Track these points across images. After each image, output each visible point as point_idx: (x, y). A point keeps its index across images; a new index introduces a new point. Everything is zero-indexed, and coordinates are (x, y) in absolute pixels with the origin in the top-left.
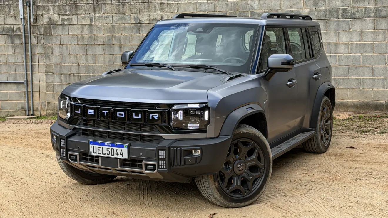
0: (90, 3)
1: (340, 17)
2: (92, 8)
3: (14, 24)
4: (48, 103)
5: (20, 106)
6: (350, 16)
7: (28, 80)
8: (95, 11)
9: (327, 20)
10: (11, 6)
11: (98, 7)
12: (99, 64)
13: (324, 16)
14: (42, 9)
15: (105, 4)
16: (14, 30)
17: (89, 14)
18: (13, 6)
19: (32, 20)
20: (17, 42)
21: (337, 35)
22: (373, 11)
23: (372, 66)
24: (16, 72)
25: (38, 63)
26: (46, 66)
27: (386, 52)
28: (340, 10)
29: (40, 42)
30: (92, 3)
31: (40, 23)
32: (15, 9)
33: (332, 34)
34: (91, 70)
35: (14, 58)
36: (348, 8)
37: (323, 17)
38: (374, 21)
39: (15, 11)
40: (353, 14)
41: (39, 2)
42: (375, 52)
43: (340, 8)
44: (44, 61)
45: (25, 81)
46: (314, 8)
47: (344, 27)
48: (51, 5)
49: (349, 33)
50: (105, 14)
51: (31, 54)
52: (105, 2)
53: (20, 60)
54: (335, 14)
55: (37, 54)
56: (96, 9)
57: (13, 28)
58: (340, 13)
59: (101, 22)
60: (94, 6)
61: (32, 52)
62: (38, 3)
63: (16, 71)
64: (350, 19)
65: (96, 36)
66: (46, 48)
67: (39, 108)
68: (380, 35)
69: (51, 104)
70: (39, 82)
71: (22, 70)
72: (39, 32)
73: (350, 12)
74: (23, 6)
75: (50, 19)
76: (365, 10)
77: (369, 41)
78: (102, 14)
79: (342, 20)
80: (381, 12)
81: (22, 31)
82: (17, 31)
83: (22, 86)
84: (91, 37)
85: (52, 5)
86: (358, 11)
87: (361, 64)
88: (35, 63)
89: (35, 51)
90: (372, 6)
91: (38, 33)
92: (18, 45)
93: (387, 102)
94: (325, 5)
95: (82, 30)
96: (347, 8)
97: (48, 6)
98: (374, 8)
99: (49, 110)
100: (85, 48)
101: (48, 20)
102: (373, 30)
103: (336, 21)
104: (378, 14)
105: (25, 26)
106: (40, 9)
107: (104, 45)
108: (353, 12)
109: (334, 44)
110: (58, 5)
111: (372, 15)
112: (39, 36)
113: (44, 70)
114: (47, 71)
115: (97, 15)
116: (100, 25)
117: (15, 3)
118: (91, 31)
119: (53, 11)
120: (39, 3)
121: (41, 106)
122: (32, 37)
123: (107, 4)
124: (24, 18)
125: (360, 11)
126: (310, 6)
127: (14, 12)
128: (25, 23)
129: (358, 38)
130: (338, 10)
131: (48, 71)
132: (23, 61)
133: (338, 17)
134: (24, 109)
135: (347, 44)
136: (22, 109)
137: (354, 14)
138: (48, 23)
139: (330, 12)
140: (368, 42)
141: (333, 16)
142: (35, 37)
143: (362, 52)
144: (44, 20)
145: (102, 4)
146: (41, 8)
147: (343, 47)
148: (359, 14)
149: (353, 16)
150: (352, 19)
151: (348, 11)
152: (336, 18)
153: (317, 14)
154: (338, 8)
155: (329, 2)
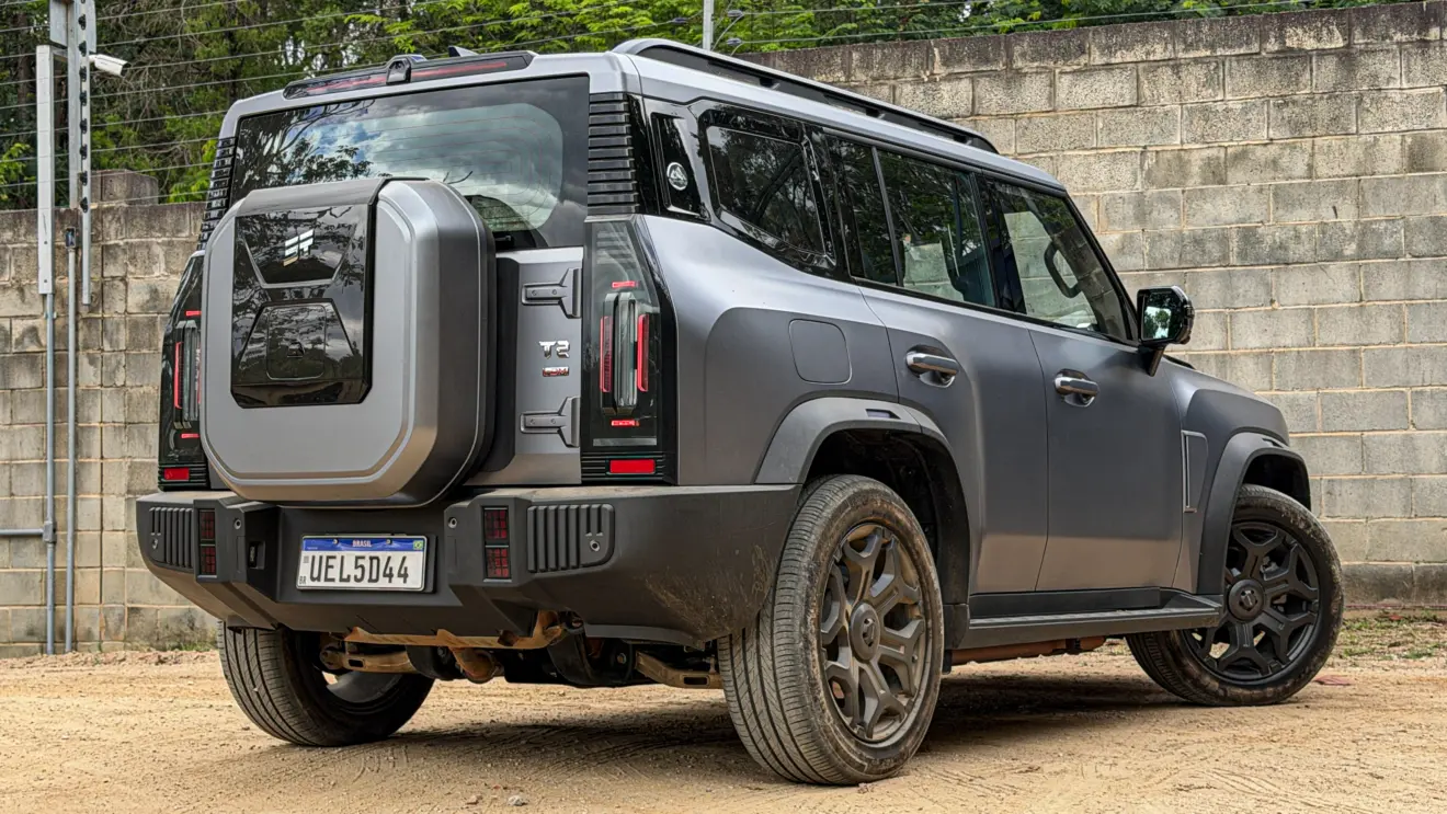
1: (1233, 260)
3: (17, 317)
4: (131, 610)
5: (22, 626)
6: (1269, 256)
7: (59, 524)
9: (1184, 272)
10: (6, 250)
13: (1176, 256)
14: (123, 258)
16: (14, 338)
18: (14, 249)
19: (85, 299)
20: (23, 380)
21: (1226, 322)
22: (1353, 237)
23: (1359, 434)
24: (12, 495)
25: (102, 458)
26: (130, 467)
27: (1408, 382)
28: (1233, 233)
29: (111, 379)
31: (116, 307)
32: (23, 258)
33: (1207, 322)
35: (7, 441)
36: (1259, 227)
37: (1172, 258)
38: (1356, 272)
39: (19, 266)
40: (1280, 247)
41: (112, 233)
42: (1368, 381)
43: (1233, 226)
44: (125, 448)
45: (46, 528)
46: (1137, 230)
47: (1251, 294)
48: (158, 243)
49: (1269, 314)
51: (76, 426)
53: (28, 447)
54: (1214, 249)
55: (98, 424)
57: (11, 328)
58: (1234, 245)
61: (80, 420)
62: (108, 235)
63: (14, 491)
64: (1270, 264)
66: (135, 400)
67: (96, 631)
68: (1383, 319)
69: (142, 612)
70: (102, 529)
71: (36, 486)
72: (111, 343)
73: (1269, 240)
74: (55, 247)
75: (154, 292)
76: (1324, 232)
77: (1343, 344)
79: (1239, 268)
80: (1380, 236)
81: (43, 342)
82: (26, 340)
83: (33, 545)
85: (163, 244)
86: (1299, 237)
87: (1319, 426)
88: (87, 460)
89: (91, 413)
90: (1347, 217)
91: (107, 347)
92: (25, 391)
93: (1422, 564)
94: (1175, 216)
96: (1256, 227)
97: (148, 246)
98: (1356, 224)
99: (137, 638)
101: (147, 297)
102: (1356, 305)
103: (1220, 275)
104: (1370, 248)
105: (57, 322)
106: (115, 258)
108: (1278, 240)
109: (1217, 356)
110: (187, 242)
111: (1350, 249)
112: (110, 358)
113: (124, 481)
114: (133, 488)
117: (23, 238)
119: (167, 263)
120: (113, 237)
121: (106, 622)
122: (84, 360)
124: (56, 292)
125: (1303, 237)
126: (1121, 223)
127: (17, 272)
128: (57, 310)
129: (1303, 332)
130: (1223, 235)
131: (138, 488)
132: (41, 454)
133: (1225, 257)
134: (36, 639)
135: (1265, 357)
136: (30, 638)
137: (1283, 247)
138: (144, 308)
139: (1198, 241)
140: (1340, 348)
141: (1209, 256)
142: (92, 362)
143: (1321, 381)
144: (129, 299)
146: (120, 253)
147: (1250, 364)
148: (1300, 247)
149: (1281, 253)
150: (1277, 264)
151: (1262, 235)
152: (1218, 264)
153: (1150, 251)
154: (1223, 229)
155: (1191, 208)
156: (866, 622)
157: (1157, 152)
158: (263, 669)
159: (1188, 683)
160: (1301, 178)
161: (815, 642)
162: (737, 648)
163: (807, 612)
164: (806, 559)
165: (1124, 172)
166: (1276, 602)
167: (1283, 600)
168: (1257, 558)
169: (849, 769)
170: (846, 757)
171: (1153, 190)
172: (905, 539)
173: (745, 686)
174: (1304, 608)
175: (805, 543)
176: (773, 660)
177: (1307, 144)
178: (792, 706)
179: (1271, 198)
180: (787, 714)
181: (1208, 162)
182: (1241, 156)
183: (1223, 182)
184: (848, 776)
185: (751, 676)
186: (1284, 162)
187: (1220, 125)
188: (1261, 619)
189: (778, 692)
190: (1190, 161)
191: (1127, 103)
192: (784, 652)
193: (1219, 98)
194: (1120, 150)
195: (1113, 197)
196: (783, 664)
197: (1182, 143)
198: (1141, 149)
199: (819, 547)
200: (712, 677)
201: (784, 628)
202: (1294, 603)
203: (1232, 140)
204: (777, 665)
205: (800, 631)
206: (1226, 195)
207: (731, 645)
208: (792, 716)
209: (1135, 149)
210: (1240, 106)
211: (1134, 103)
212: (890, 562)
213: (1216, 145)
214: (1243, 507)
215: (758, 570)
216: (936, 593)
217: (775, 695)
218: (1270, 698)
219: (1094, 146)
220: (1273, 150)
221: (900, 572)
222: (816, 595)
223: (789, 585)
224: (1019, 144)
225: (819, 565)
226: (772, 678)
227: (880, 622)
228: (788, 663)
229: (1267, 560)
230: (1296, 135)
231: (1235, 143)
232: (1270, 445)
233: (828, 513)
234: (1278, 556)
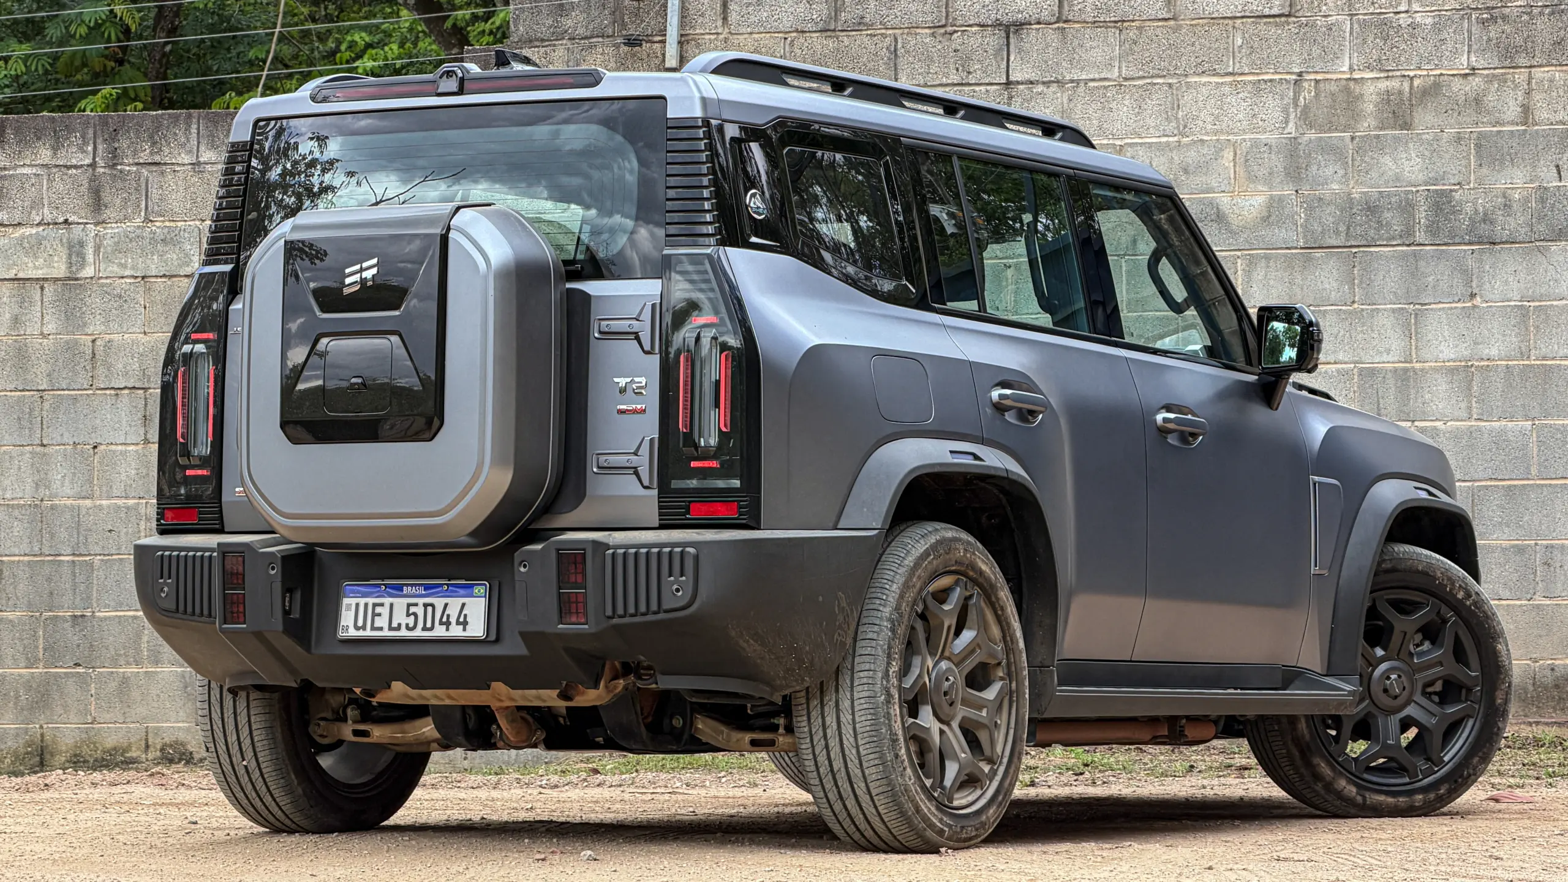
0: (74, 162)
1: (1420, 236)
2: (84, 189)
6: (1470, 232)
8: (97, 204)
9: (1354, 250)
11: (119, 184)
12: (109, 498)
13: (1342, 228)
15: (154, 168)
17: (66, 221)
21: (1409, 324)
28: (1421, 199)
30: (82, 166)
33: (1385, 321)
34: (63, 535)
36: (1456, 191)
37: (1337, 233)
40: (1484, 221)
43: (1420, 188)
46: (1288, 191)
47: (1444, 285)
49: (1467, 313)
50: (159, 225)
52: (157, 158)
54: (1394, 221)
56: (106, 197)
58: (1422, 215)
59: (133, 268)
60: (93, 179)
64: (1470, 243)
65: (98, 343)
73: (1468, 208)
76: (1543, 201)
78: (138, 221)
79: (1428, 248)
84: (71, 348)
86: (1510, 207)
94: (1341, 172)
95: (17, 311)
96: (1451, 191)
100: (31, 410)
103: (1404, 256)
107: (145, 389)
108: (1481, 210)
109: (1396, 370)
115: (112, 230)
116: (128, 281)
118: (72, 318)
123: (168, 169)
125: (1515, 206)
126: (1268, 181)
129: (1513, 339)
130: (1407, 200)
133: (1409, 232)
135: (1462, 373)
137: (1487, 219)
139: (1371, 209)
140: (1563, 363)
141: (1387, 232)
143: (1537, 409)
145: (145, 172)
147: (1442, 386)
148: (1510, 219)
149: (1484, 229)
150: (1479, 243)
151: (1460, 203)
152: (1399, 242)
153: (1306, 220)
154: (1407, 193)
155: (1362, 160)
156: (947, 679)
157: (1317, 81)
158: (256, 739)
159: (1319, 787)
160: (1513, 123)
161: (897, 696)
162: (815, 702)
163: (889, 664)
164: (888, 610)
165: (1272, 108)
166: (1429, 690)
167: (1438, 687)
168: (1405, 633)
169: (929, 833)
170: (926, 819)
171: (1312, 135)
172: (988, 593)
173: (823, 742)
174: (1463, 698)
175: (887, 592)
176: (853, 714)
177: (1521, 76)
178: (872, 763)
179: (1473, 151)
180: (867, 772)
181: (1387, 97)
182: (1433, 90)
183: (1407, 126)
184: (927, 841)
185: (829, 732)
186: (1491, 99)
187: (1403, 46)
188: (1411, 711)
189: (857, 748)
190: (1362, 95)
191: (1275, 11)
192: (865, 706)
193: (1402, 8)
194: (1266, 77)
195: (1255, 144)
196: (863, 718)
197: (1351, 69)
198: (1294, 77)
199: (902, 596)
200: (781, 739)
201: (865, 681)
202: (1451, 691)
203: (1420, 68)
204: (857, 719)
205: (882, 684)
206: (1411, 145)
207: (808, 699)
208: (872, 773)
209: (1288, 77)
210: (1429, 21)
211: (1286, 11)
212: (972, 615)
213: (1398, 73)
214: (1387, 571)
215: (841, 618)
216: (1021, 652)
217: (854, 751)
218: (1419, 808)
219: (1231, 70)
220: (1476, 82)
221: (983, 627)
222: (898, 647)
223: (870, 635)
224: (1124, 65)
225: (901, 615)
226: (851, 732)
227: (961, 682)
228: (869, 717)
229: (1418, 637)
230: (1507, 63)
231: (1425, 73)
232: (1424, 495)
233: (910, 561)
234: (1431, 633)
